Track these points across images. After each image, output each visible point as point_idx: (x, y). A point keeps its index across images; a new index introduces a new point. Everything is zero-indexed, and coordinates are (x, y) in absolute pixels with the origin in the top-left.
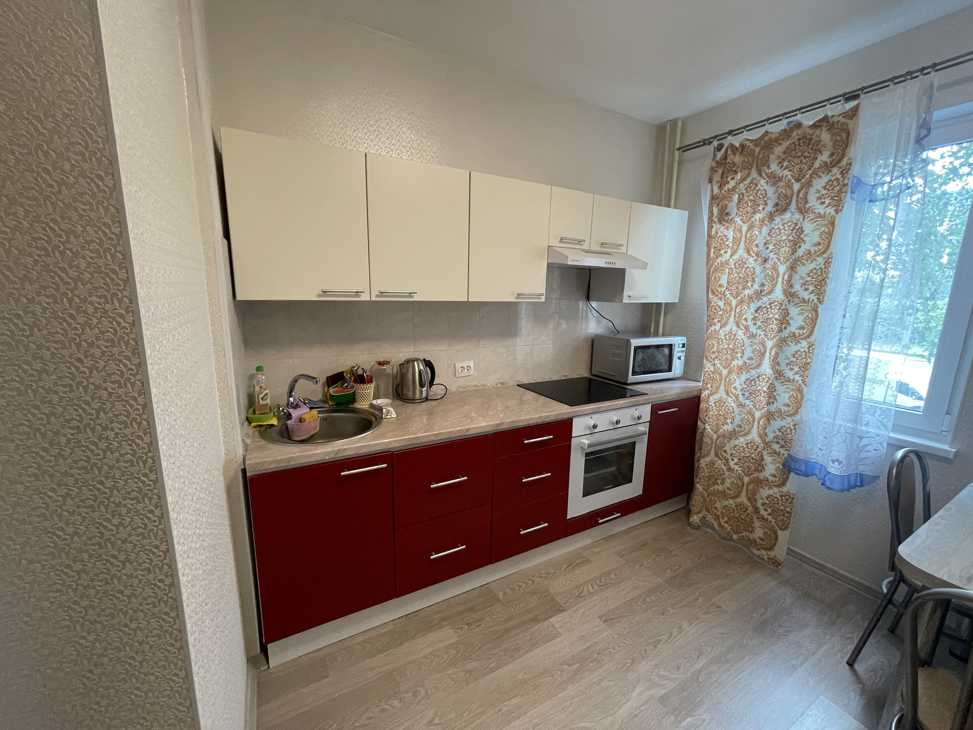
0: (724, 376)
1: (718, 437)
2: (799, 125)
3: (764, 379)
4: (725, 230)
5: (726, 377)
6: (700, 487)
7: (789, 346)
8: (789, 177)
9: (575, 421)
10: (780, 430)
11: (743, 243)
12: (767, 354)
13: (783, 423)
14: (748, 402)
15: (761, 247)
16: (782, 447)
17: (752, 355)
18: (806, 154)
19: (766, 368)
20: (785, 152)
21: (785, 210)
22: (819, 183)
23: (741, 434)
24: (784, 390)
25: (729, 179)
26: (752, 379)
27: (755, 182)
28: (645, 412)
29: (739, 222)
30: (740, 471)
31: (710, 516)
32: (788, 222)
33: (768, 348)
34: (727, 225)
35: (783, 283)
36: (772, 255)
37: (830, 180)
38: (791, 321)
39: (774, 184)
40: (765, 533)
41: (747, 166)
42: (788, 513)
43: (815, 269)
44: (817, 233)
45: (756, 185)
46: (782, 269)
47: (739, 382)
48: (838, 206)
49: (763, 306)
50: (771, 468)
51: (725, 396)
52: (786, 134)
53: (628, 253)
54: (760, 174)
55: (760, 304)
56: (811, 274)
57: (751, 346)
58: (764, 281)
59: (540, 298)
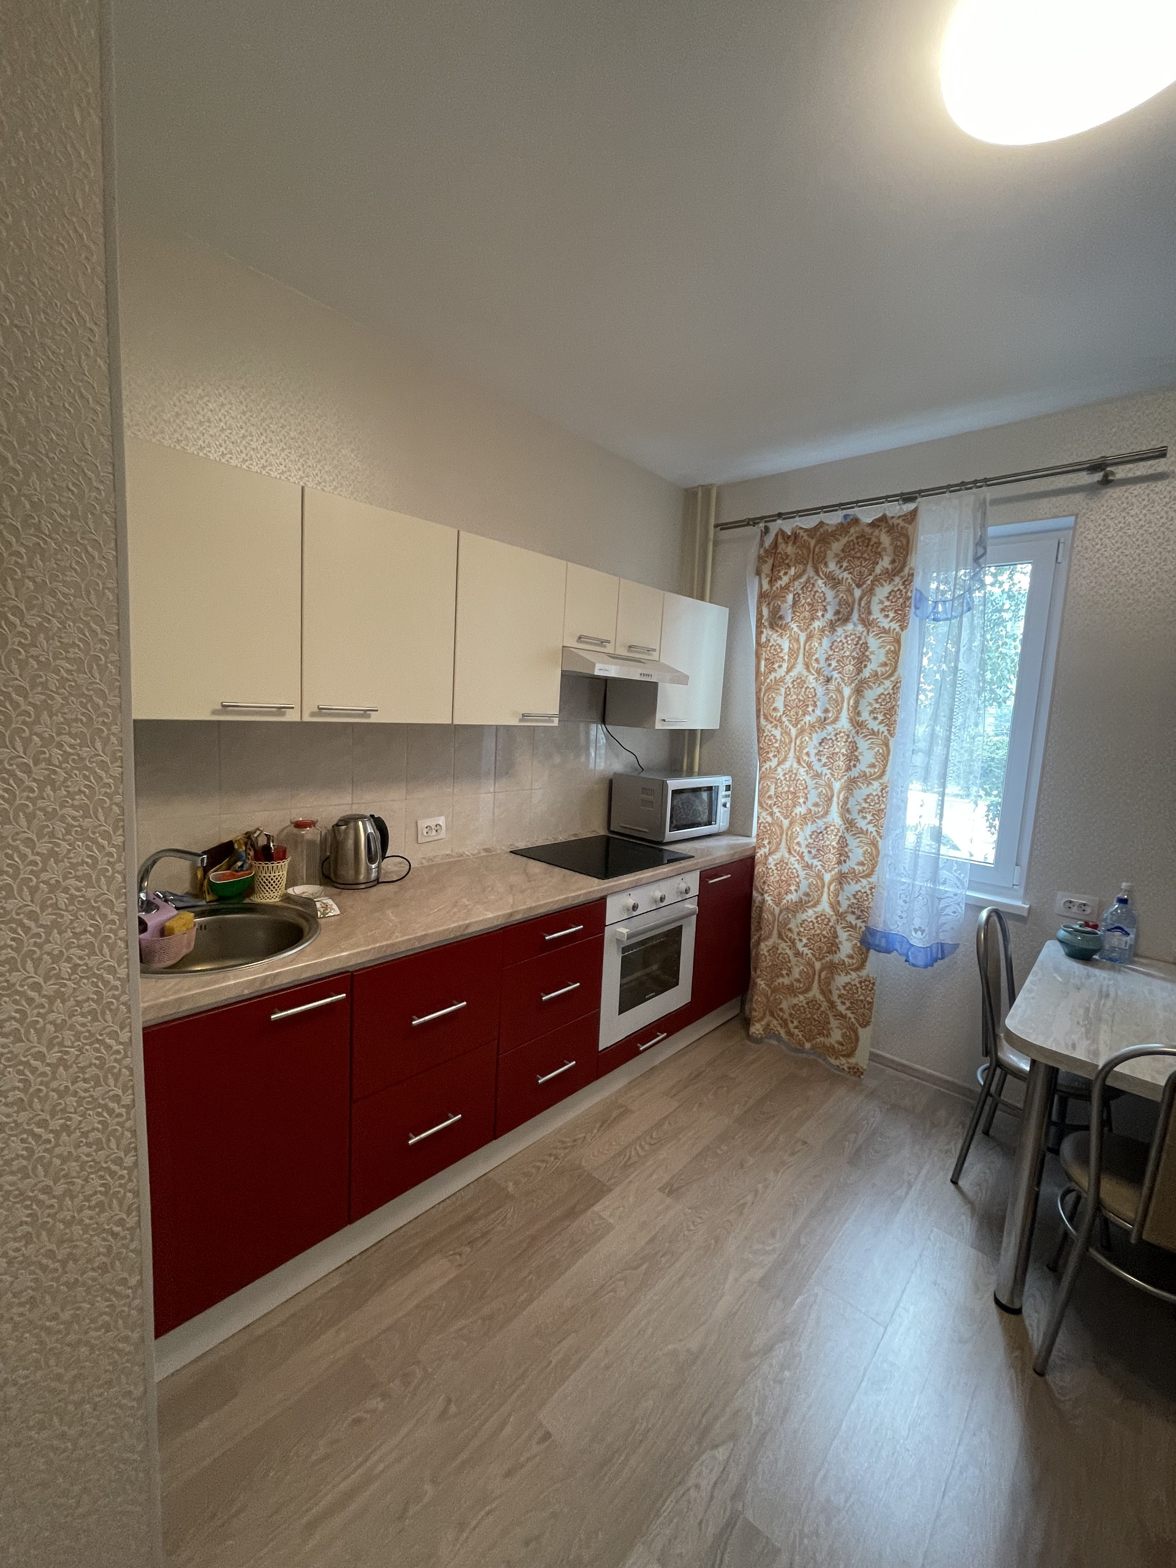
0: (785, 827)
1: (781, 911)
2: (856, 521)
3: (832, 830)
4: (779, 638)
5: (788, 828)
6: (762, 983)
7: (860, 788)
8: (850, 580)
9: (609, 900)
10: (854, 896)
11: (801, 656)
12: (835, 799)
13: (858, 887)
14: (815, 862)
15: (823, 663)
16: (858, 918)
17: (818, 800)
18: (865, 555)
19: (835, 817)
20: (843, 551)
21: (846, 620)
22: (883, 592)
23: (809, 904)
24: (857, 845)
25: (781, 574)
26: (819, 831)
27: (812, 582)
28: (693, 882)
29: (796, 629)
30: (810, 955)
31: (775, 1022)
32: (851, 634)
33: (836, 791)
34: (780, 631)
35: (849, 709)
36: (835, 674)
37: (893, 591)
38: (860, 758)
39: (833, 587)
40: (844, 1035)
41: (801, 560)
42: (869, 1003)
43: (883, 694)
44: (883, 651)
45: (813, 585)
46: (847, 691)
47: (803, 835)
48: (903, 621)
49: (828, 738)
50: (847, 947)
51: (787, 855)
52: (843, 528)
53: (661, 661)
54: (817, 572)
55: (824, 735)
56: (880, 700)
57: (817, 788)
58: (828, 706)
59: (553, 721)
